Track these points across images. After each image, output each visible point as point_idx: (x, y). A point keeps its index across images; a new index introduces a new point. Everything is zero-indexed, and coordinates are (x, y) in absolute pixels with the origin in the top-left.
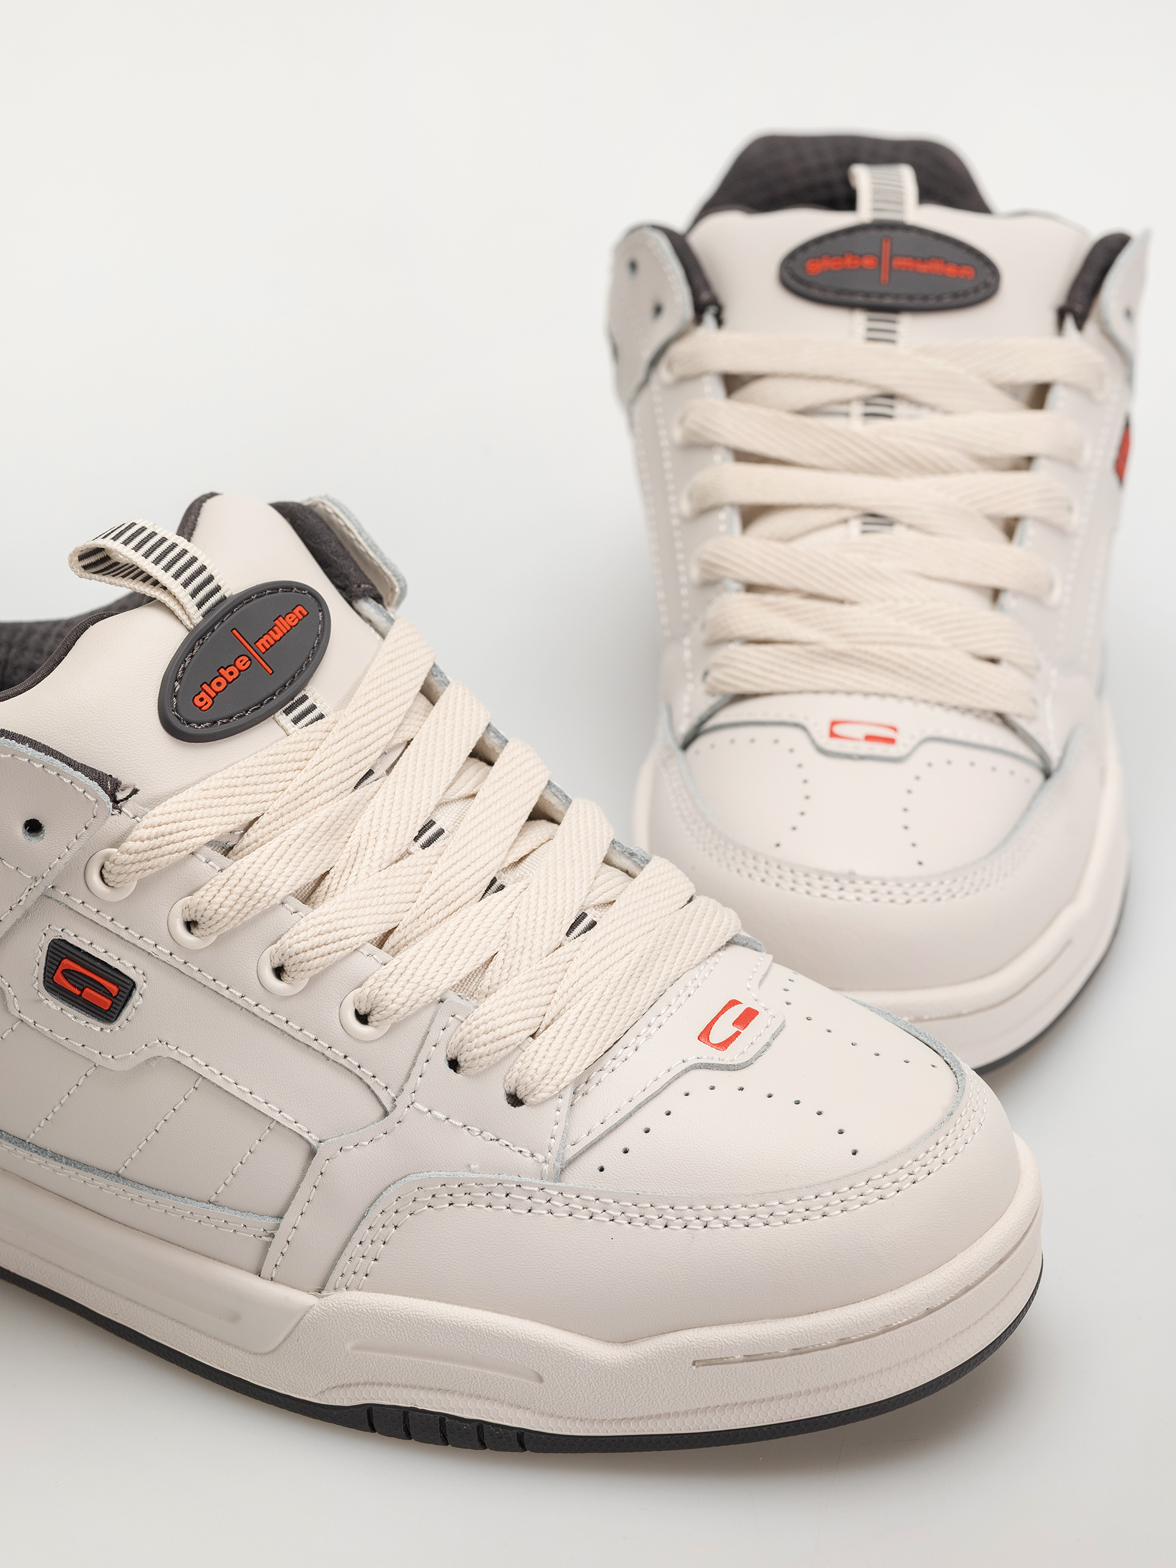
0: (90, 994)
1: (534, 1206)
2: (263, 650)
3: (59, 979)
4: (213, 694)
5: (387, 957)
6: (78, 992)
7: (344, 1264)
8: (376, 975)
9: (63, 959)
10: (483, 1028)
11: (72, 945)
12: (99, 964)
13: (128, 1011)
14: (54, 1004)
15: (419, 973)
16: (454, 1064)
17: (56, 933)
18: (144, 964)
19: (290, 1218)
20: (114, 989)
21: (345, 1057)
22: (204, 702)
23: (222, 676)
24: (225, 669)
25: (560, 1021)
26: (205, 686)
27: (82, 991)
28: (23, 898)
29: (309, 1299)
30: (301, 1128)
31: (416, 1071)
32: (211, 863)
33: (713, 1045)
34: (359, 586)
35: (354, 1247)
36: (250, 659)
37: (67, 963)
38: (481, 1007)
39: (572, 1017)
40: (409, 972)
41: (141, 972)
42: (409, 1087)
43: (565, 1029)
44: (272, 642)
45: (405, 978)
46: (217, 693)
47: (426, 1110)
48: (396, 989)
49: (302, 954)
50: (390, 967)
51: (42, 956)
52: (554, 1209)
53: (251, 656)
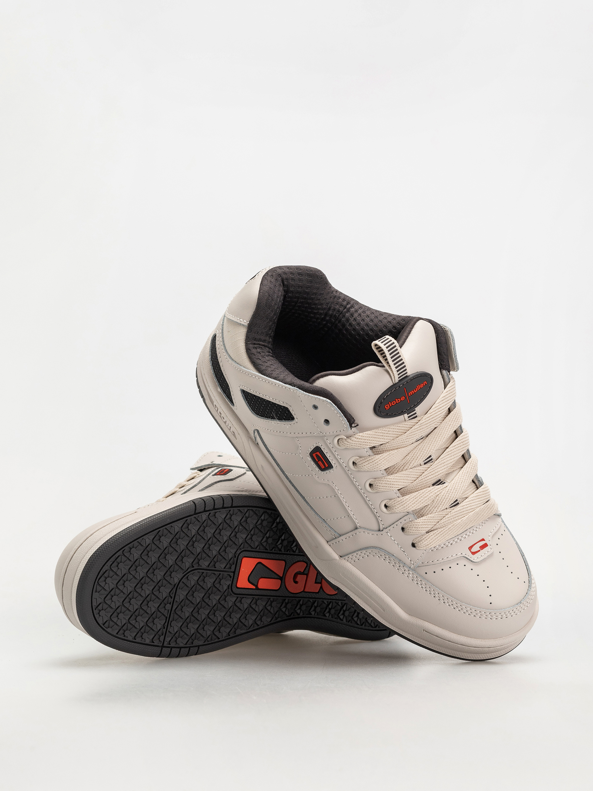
0: (320, 463)
1: (405, 573)
2: (410, 395)
3: (314, 455)
4: (391, 406)
5: (400, 495)
6: (317, 461)
7: (350, 556)
8: (395, 500)
9: (318, 452)
10: (415, 526)
11: (322, 450)
12: (326, 458)
13: (327, 471)
14: (309, 459)
15: (406, 504)
16: (403, 529)
17: (319, 445)
18: (337, 464)
19: (342, 538)
20: (327, 466)
21: (377, 513)
22: (387, 407)
23: (396, 401)
24: (397, 399)
25: (435, 531)
26: (390, 403)
27: (318, 461)
28: (316, 433)
29: (337, 557)
30: (356, 521)
31: (393, 526)
32: (368, 453)
33: (471, 552)
34: (446, 366)
35: (355, 554)
36: (405, 398)
37: (318, 453)
38: (417, 520)
39: (439, 531)
40: (404, 503)
41: (336, 466)
42: (388, 529)
43: (436, 534)
44: (413, 393)
45: (402, 504)
46: (392, 405)
47: (390, 536)
48: (398, 506)
49: (379, 487)
50: (399, 499)
51: (313, 448)
52: (409, 576)
53: (406, 397)
